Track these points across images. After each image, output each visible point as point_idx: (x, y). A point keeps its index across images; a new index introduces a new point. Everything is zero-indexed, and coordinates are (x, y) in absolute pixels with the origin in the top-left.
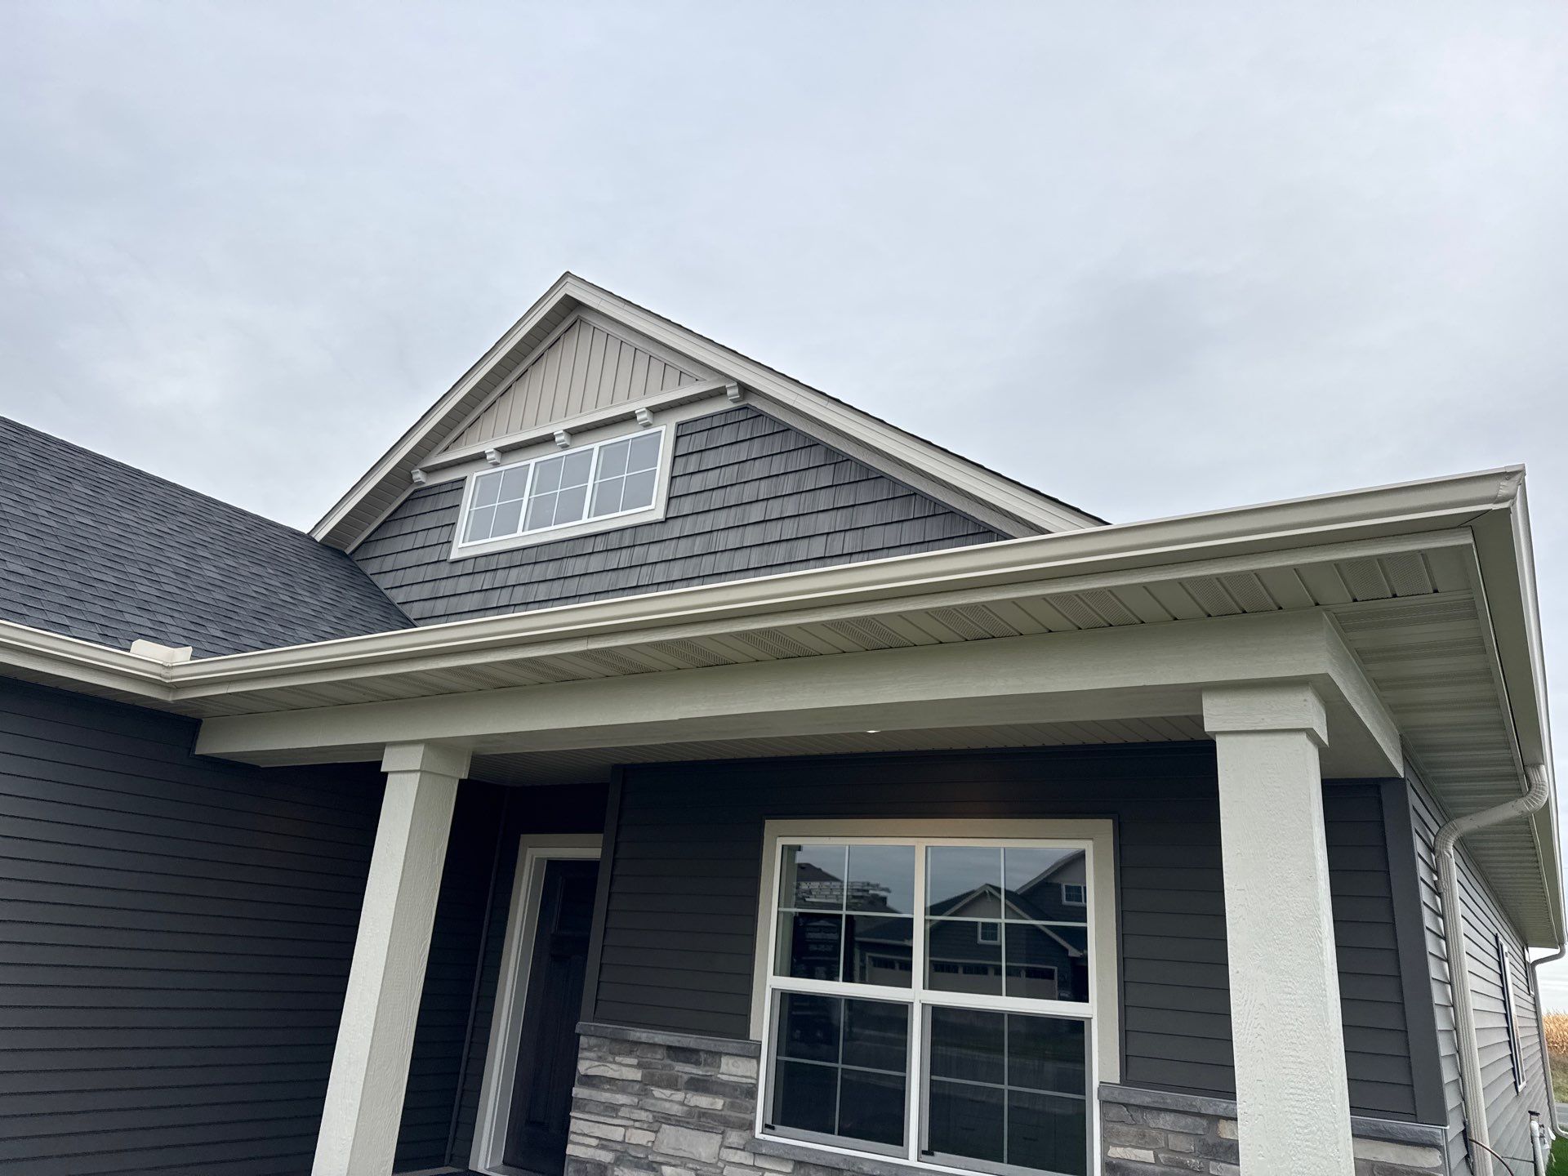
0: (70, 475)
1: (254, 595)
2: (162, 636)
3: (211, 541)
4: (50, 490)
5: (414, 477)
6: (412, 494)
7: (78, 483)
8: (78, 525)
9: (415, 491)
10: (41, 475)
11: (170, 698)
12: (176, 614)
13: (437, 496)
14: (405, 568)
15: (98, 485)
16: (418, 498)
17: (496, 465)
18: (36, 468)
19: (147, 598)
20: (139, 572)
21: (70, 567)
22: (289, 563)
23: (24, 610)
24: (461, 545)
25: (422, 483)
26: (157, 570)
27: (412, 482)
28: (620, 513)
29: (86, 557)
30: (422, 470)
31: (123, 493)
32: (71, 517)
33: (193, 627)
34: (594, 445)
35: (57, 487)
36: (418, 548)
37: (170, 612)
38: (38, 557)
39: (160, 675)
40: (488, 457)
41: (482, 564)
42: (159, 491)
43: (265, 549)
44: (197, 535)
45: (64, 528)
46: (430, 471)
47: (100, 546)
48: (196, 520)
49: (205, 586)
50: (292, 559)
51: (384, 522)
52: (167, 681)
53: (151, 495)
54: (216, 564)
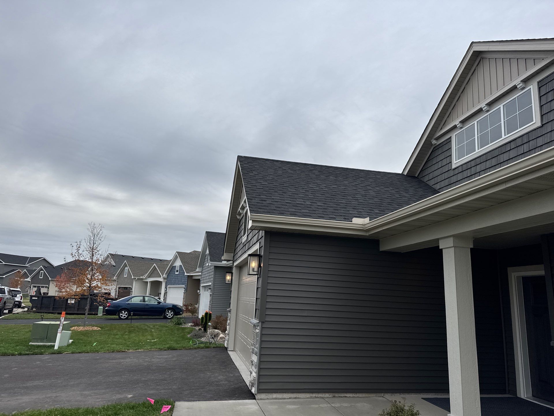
0: (329, 175)
1: (387, 197)
2: (361, 216)
3: (371, 183)
4: (324, 180)
5: (432, 143)
6: (433, 149)
7: (331, 176)
8: (333, 188)
9: (434, 148)
10: (322, 177)
11: (367, 234)
12: (364, 208)
13: (442, 147)
14: (437, 176)
15: (337, 175)
16: (436, 150)
17: (461, 128)
18: (320, 175)
19: (355, 205)
20: (351, 198)
21: (333, 201)
22: (397, 184)
23: (323, 216)
24: (455, 162)
25: (436, 144)
26: (357, 196)
27: (432, 145)
28: (519, 130)
29: (337, 197)
30: (434, 139)
31: (343, 176)
32: (331, 186)
33: (370, 211)
34: (501, 106)
35: (326, 179)
36: (440, 168)
37: (362, 208)
38: (325, 200)
39: (362, 228)
40: (458, 126)
41: (465, 167)
42: (353, 173)
43: (388, 182)
44: (367, 183)
45: (330, 190)
46: (437, 139)
47: (340, 193)
48: (365, 178)
49: (371, 198)
50: (398, 183)
51: (426, 162)
52: (365, 229)
53: (351, 174)
54: (373, 190)
